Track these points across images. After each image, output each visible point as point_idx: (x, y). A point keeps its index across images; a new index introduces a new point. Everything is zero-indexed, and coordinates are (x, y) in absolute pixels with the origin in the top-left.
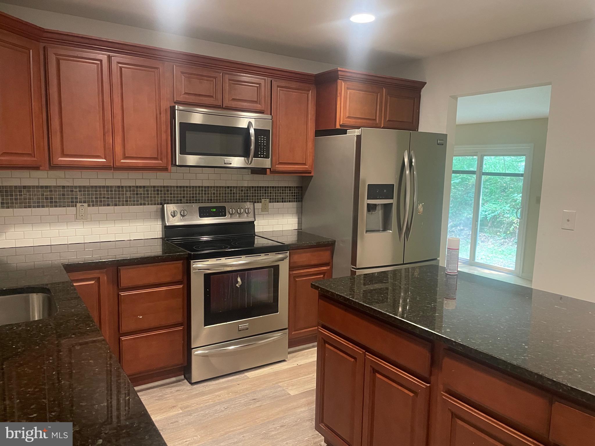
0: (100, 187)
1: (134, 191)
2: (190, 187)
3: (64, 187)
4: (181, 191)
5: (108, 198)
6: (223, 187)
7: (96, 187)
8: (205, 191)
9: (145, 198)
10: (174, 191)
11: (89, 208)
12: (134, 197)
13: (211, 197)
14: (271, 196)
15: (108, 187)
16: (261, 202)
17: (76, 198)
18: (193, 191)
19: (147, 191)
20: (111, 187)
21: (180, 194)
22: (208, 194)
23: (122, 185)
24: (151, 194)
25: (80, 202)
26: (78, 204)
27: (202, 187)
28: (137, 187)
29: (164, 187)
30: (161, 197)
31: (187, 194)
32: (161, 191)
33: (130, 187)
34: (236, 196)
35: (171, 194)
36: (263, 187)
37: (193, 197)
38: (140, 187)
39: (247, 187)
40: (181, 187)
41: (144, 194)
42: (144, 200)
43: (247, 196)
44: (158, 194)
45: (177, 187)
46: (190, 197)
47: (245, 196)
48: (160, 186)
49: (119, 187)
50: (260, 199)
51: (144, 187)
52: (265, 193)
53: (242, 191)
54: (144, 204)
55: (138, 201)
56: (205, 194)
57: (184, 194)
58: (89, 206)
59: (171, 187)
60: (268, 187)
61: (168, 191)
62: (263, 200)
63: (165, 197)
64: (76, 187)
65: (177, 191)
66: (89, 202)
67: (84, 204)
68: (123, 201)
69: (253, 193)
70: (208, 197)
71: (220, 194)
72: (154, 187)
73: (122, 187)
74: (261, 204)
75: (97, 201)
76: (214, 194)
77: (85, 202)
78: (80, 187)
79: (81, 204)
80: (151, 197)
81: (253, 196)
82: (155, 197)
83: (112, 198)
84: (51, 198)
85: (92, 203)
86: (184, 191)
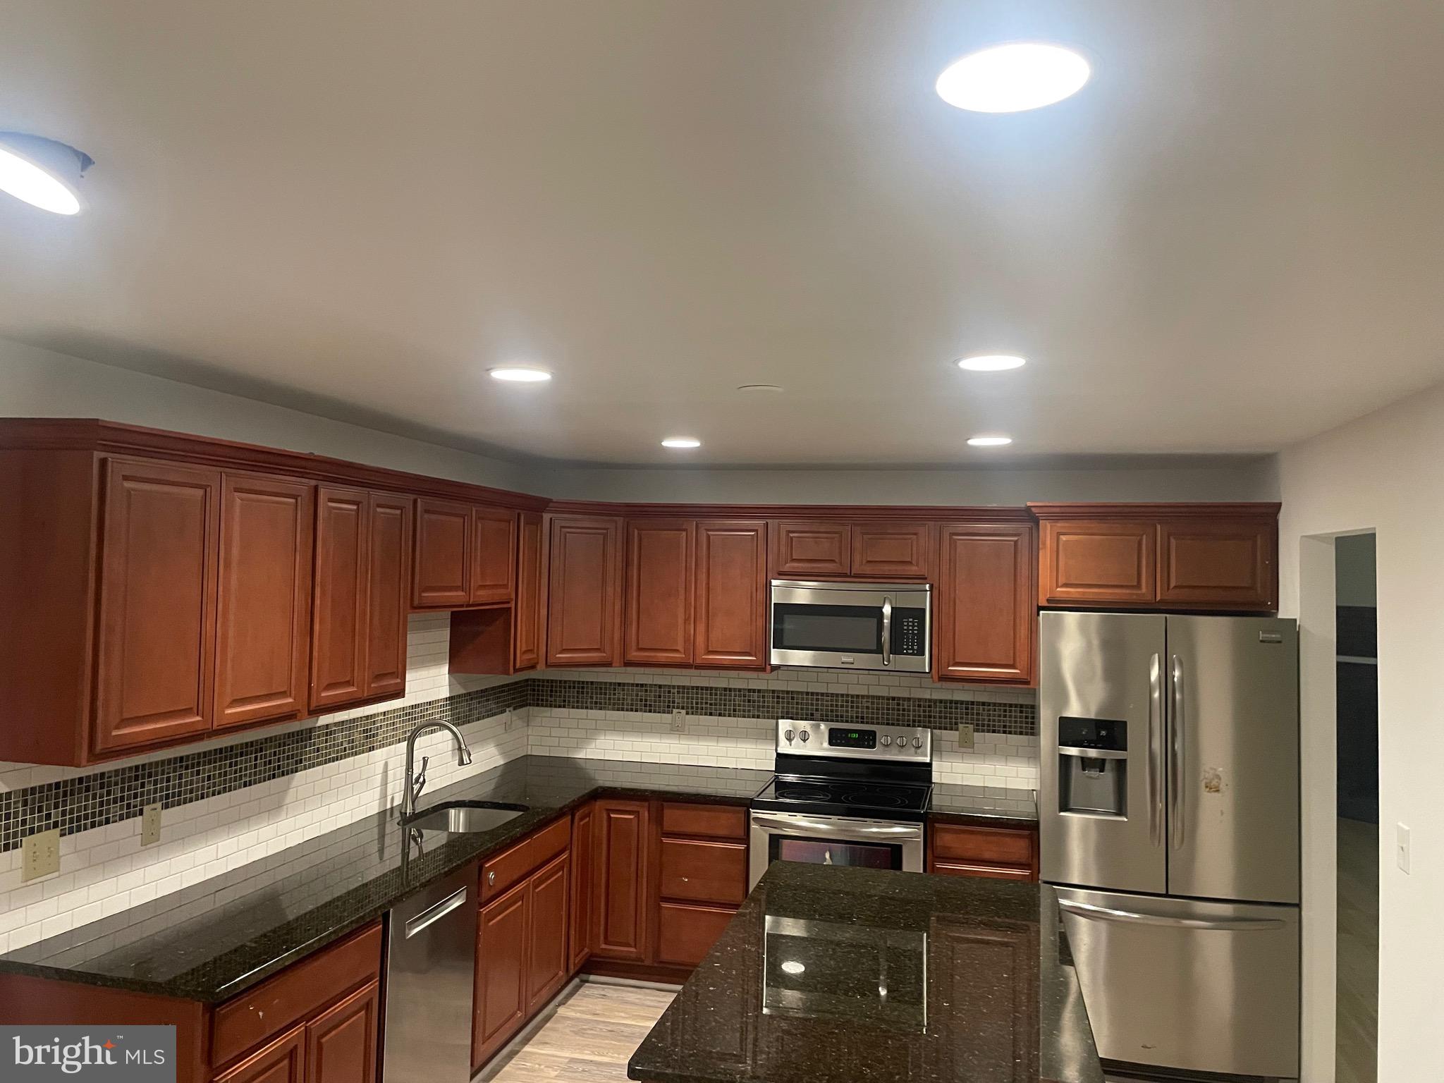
0: (702, 688)
1: (745, 696)
2: (827, 695)
3: (660, 686)
4: (812, 700)
5: (711, 704)
6: (883, 698)
7: (697, 688)
8: (852, 702)
9: (759, 706)
10: (803, 699)
11: (688, 716)
12: (744, 706)
13: (862, 712)
14: (978, 720)
15: (711, 688)
16: (957, 730)
17: (674, 702)
18: (832, 701)
19: (763, 697)
20: (716, 689)
21: (812, 705)
22: (857, 707)
23: (730, 687)
24: (768, 702)
25: (678, 708)
26: (674, 710)
27: (847, 695)
28: (749, 690)
29: (788, 692)
30: (783, 708)
31: (822, 705)
32: (783, 698)
33: (740, 690)
34: (909, 715)
35: (797, 703)
36: (962, 702)
37: (832, 711)
38: (754, 691)
39: (930, 700)
40: (812, 694)
41: (759, 702)
42: (758, 711)
43: (930, 717)
44: (778, 702)
45: (807, 693)
46: (827, 710)
47: (925, 716)
48: (782, 691)
49: (725, 689)
50: (956, 724)
51: (759, 691)
52: (967, 714)
53: (919, 706)
54: (758, 717)
55: (749, 711)
56: (852, 707)
57: (817, 705)
58: (687, 713)
59: (798, 693)
60: (973, 703)
61: (793, 698)
62: (961, 726)
63: (788, 708)
64: (674, 687)
65: (807, 699)
66: (688, 708)
67: (681, 711)
68: (730, 710)
69: (940, 712)
70: (857, 712)
71: (878, 709)
72: (773, 691)
73: (730, 690)
74: (957, 732)
75: (697, 708)
76: (868, 708)
77: (683, 708)
78: (679, 687)
79: (678, 710)
80: (768, 707)
81: (940, 717)
82: (773, 707)
83: (716, 704)
84: (646, 700)
85: (693, 710)
86: (817, 700)
